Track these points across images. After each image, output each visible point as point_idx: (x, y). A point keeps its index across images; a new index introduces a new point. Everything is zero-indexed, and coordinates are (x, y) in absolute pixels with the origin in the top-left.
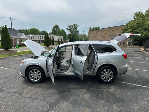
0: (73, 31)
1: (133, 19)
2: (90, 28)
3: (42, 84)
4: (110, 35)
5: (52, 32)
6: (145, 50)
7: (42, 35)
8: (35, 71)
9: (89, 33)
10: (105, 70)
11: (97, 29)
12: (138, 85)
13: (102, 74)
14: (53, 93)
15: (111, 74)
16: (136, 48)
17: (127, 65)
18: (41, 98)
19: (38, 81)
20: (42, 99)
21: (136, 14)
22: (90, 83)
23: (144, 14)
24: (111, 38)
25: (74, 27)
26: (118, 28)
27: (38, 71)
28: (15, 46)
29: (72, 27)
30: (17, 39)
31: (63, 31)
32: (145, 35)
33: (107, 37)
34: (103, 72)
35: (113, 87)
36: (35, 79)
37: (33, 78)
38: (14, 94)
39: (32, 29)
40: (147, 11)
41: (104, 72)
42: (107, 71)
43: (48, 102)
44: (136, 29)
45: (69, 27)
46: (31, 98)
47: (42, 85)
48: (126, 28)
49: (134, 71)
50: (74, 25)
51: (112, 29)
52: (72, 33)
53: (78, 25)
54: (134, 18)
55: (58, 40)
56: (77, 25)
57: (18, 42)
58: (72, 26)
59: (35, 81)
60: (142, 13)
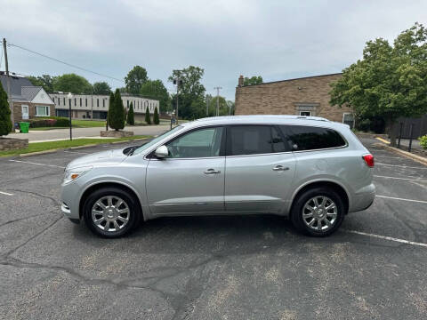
0: (189, 87)
1: (362, 59)
2: (241, 78)
3: (130, 240)
4: (293, 101)
5: (125, 86)
6: (393, 144)
7: (94, 94)
8: (110, 201)
9: (238, 94)
10: (315, 200)
11: (257, 82)
12: (406, 242)
13: (307, 211)
14: (173, 268)
15: (331, 211)
16: (367, 137)
17: (372, 186)
18: (141, 283)
19: (118, 230)
20: (145, 284)
21: (369, 44)
22: (272, 237)
23: (392, 45)
24: (297, 108)
25: (190, 74)
26: (318, 81)
27: (121, 202)
28: (18, 127)
29: (185, 75)
30: (21, 104)
31: (158, 84)
32: (395, 103)
33: (286, 107)
34: (309, 204)
35: (338, 246)
36: (112, 225)
37: (103, 223)
38: (52, 270)
39: (64, 76)
40: (399, 39)
41: (312, 204)
42: (320, 201)
43: (165, 295)
44: (369, 86)
45: (177, 73)
46: (110, 282)
47: (132, 242)
48: (344, 84)
49: (382, 201)
50: (192, 68)
51: (301, 84)
52: (184, 92)
53: (203, 71)
54: (366, 57)
55: (144, 111)
56: (198, 69)
57: (26, 115)
58: (184, 71)
59: (110, 230)
60: (386, 43)
